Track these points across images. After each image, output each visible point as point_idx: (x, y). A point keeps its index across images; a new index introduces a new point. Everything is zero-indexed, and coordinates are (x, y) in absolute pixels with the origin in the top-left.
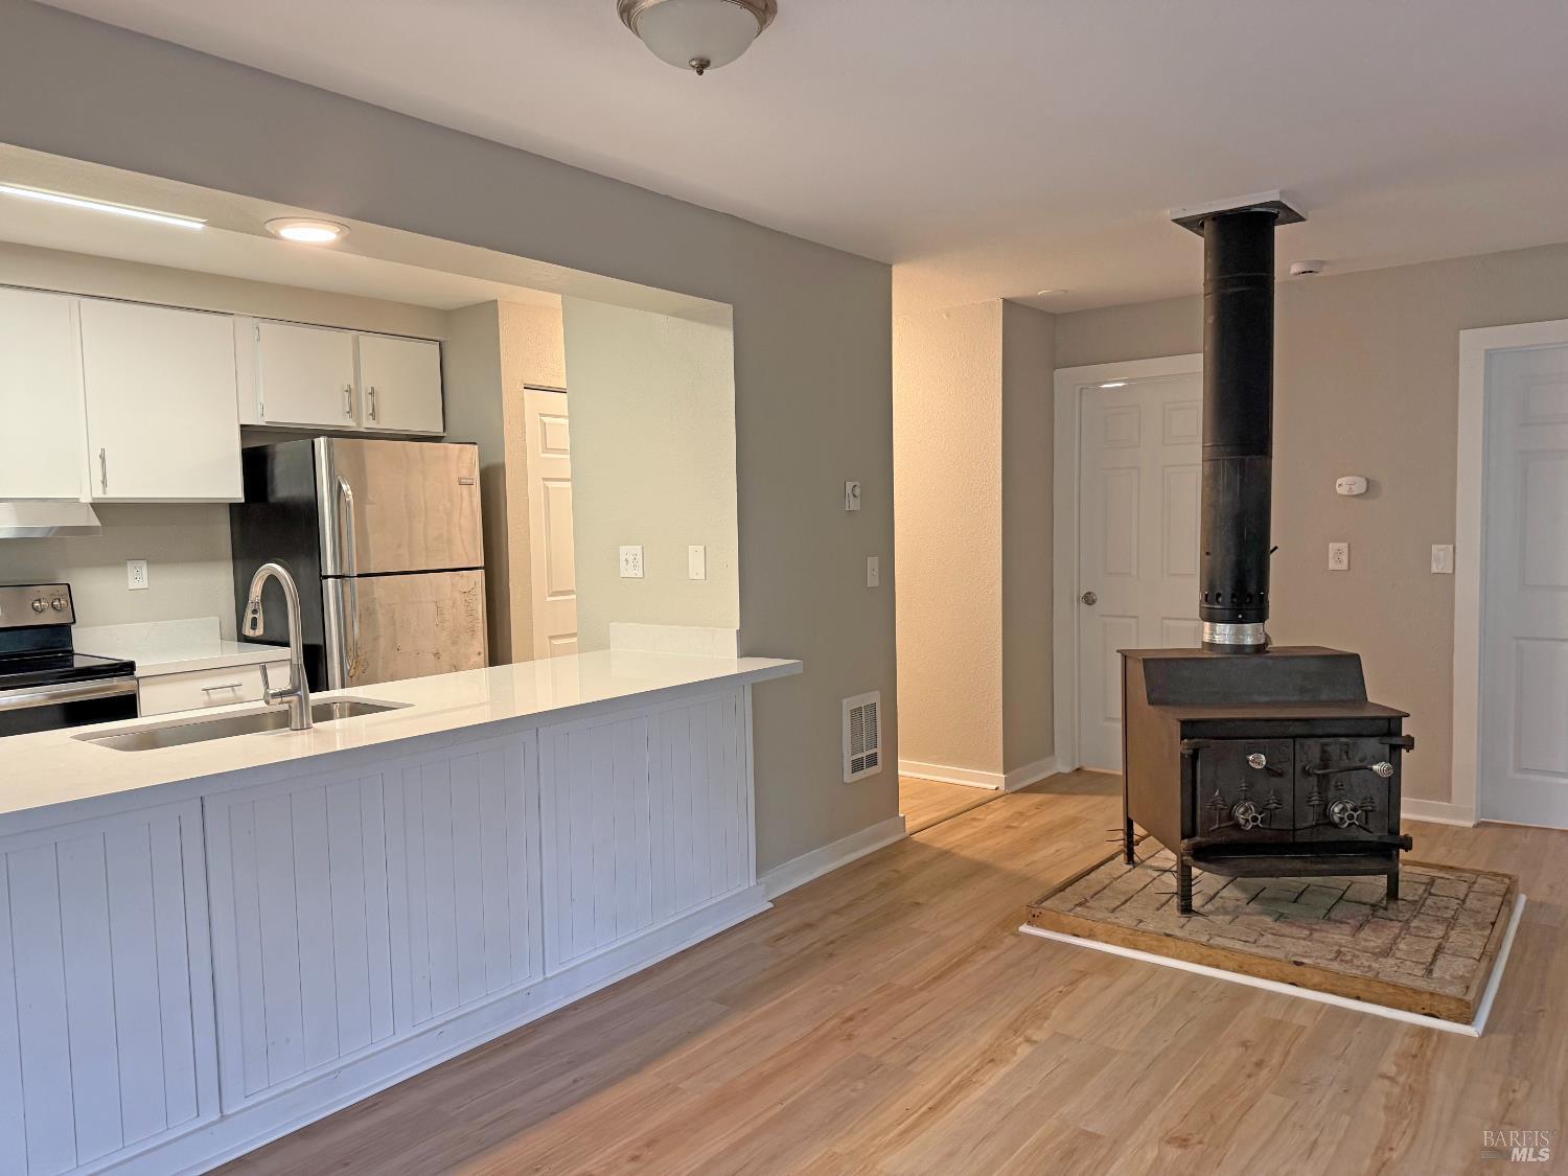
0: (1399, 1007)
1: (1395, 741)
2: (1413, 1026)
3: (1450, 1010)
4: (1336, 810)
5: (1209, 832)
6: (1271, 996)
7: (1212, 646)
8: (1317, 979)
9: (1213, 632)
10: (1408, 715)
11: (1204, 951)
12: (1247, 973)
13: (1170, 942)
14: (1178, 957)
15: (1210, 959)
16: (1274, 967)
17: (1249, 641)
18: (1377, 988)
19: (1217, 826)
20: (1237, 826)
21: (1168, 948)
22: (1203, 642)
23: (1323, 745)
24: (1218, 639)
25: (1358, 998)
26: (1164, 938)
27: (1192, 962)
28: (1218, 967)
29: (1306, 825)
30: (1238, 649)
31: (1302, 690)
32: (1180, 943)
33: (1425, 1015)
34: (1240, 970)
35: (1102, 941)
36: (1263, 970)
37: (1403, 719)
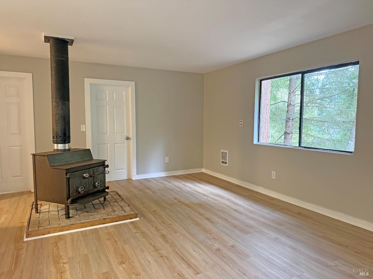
0: (125, 220)
1: (105, 166)
2: (129, 222)
3: (134, 216)
4: (97, 184)
5: (73, 196)
6: (101, 228)
7: (58, 150)
8: (109, 221)
9: (57, 146)
10: (106, 160)
11: (82, 224)
12: (93, 226)
13: (73, 226)
14: (75, 229)
15: (84, 226)
16: (99, 222)
17: (67, 148)
18: (121, 218)
19: (75, 194)
20: (79, 193)
21: (72, 227)
22: (54, 150)
23: (93, 170)
24: (59, 148)
25: (117, 221)
26: (71, 225)
27: (79, 228)
28: (86, 227)
29: (91, 189)
30: (65, 150)
31: (81, 159)
32: (75, 225)
33: (130, 219)
34: (92, 225)
35: (53, 233)
36: (97, 223)
37: (106, 162)
